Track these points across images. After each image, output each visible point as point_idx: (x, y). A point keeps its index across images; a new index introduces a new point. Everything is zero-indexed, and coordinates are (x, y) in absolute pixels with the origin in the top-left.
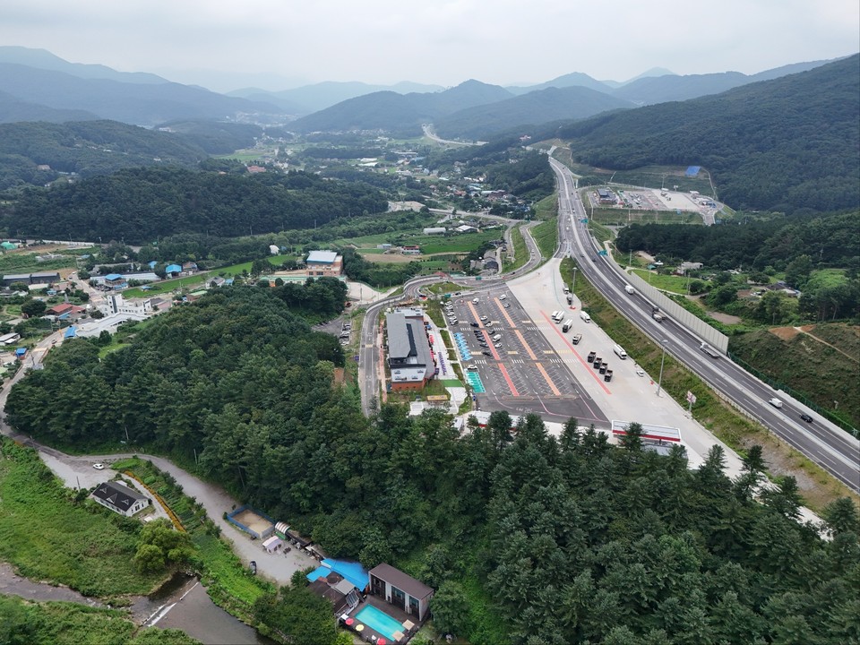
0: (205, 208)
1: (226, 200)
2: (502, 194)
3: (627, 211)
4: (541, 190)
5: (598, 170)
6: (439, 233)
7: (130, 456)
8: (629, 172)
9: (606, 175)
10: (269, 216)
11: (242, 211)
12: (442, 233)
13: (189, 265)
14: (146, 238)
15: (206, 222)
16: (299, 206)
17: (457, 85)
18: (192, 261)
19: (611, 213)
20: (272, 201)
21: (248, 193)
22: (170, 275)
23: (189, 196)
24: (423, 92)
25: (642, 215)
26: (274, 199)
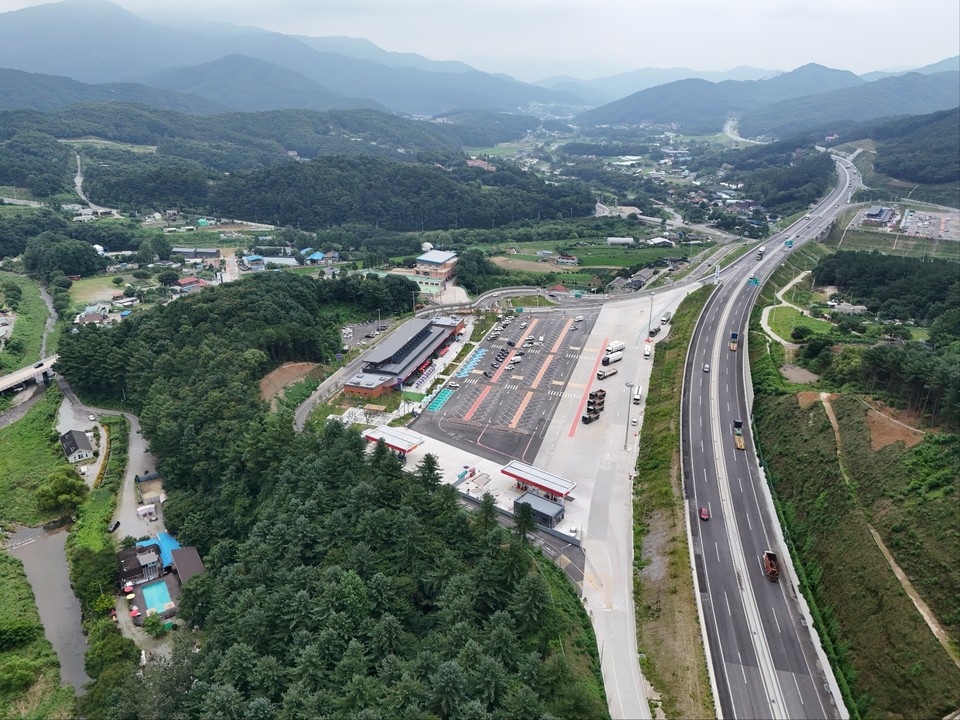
0: (382, 199)
1: (403, 193)
2: (750, 204)
3: (895, 236)
4: (797, 203)
5: (896, 182)
6: (623, 245)
7: (119, 413)
8: (937, 187)
9: (902, 189)
10: (444, 213)
11: (417, 205)
12: (628, 244)
13: (330, 254)
14: (321, 226)
15: (380, 214)
16: (480, 204)
17: (791, 70)
18: (336, 250)
19: (872, 237)
20: (451, 196)
21: (428, 186)
22: (308, 262)
23: (370, 187)
24: (742, 80)
25: (915, 243)
26: (455, 195)
